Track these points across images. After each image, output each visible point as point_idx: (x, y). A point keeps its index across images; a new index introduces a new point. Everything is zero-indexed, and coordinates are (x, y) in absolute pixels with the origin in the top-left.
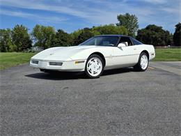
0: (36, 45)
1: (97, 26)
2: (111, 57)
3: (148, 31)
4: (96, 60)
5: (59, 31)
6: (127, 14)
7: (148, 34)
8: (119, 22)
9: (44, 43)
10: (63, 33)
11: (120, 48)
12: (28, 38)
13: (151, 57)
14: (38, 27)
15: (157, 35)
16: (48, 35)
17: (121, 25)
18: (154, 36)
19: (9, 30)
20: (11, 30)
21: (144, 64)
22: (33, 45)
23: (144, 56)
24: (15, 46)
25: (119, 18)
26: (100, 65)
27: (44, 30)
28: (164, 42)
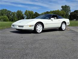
2: (47, 24)
3: (75, 13)
4: (40, 25)
5: (36, 13)
6: (66, 5)
8: (62, 9)
11: (52, 20)
12: (23, 16)
13: (67, 24)
14: (27, 11)
20: (16, 12)
23: (64, 24)
25: (62, 7)
26: (42, 27)
27: (29, 12)
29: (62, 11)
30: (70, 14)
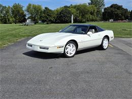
0: (29, 18)
1: (73, 5)
2: (82, 42)
3: (112, 9)
4: (71, 45)
5: (46, 8)
7: (112, 11)
8: (90, 2)
9: (35, 17)
10: (49, 10)
11: (89, 35)
12: (23, 13)
14: (30, 5)
15: (119, 12)
16: (38, 11)
17: (91, 4)
18: (116, 13)
19: (9, 7)
20: (11, 7)
21: (106, 44)
22: (27, 18)
24: (14, 19)
26: (74, 48)
27: (35, 8)
28: (123, 17)
29: (91, 6)
30: (103, 10)
